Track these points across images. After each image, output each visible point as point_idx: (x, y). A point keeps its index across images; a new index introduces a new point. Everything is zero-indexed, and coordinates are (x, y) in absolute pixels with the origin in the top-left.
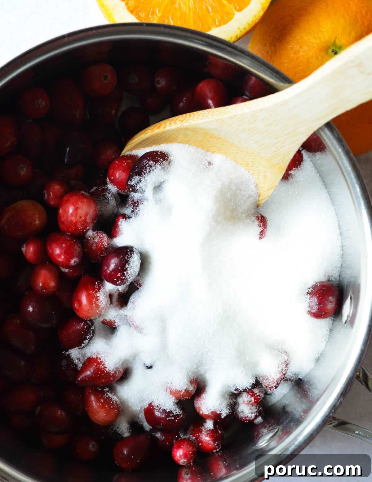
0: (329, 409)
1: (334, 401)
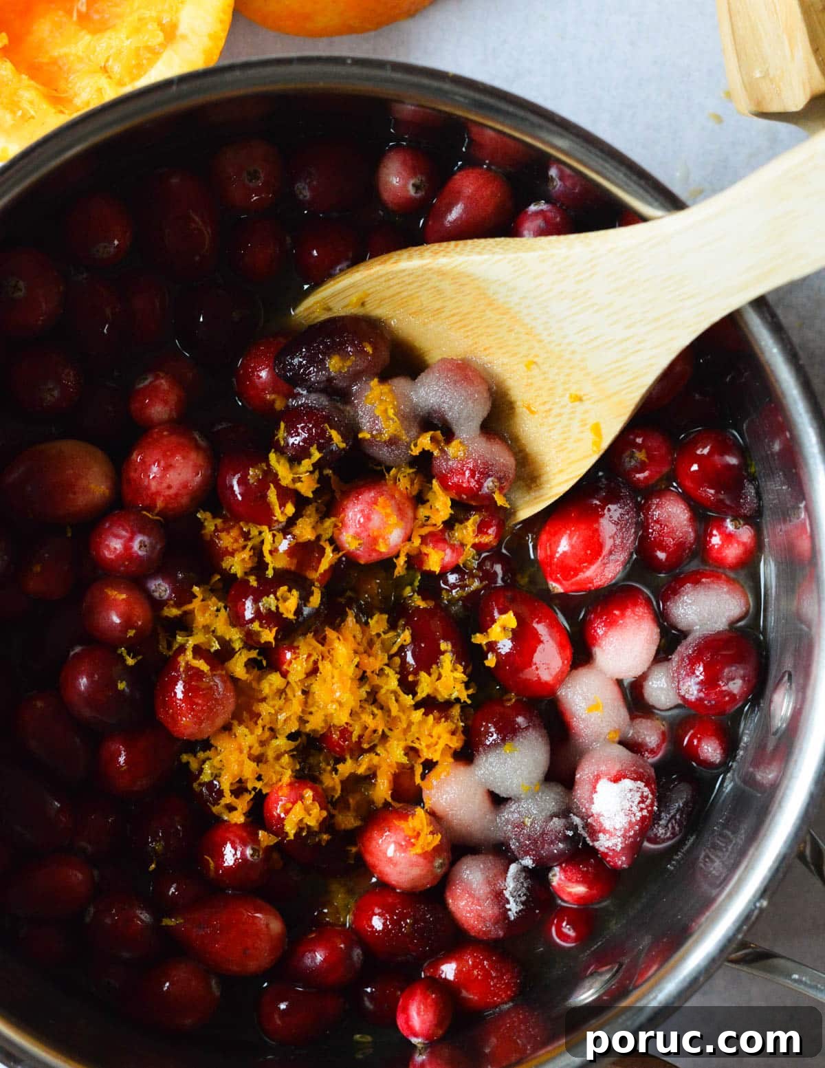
0: (734, 923)
1: (746, 907)
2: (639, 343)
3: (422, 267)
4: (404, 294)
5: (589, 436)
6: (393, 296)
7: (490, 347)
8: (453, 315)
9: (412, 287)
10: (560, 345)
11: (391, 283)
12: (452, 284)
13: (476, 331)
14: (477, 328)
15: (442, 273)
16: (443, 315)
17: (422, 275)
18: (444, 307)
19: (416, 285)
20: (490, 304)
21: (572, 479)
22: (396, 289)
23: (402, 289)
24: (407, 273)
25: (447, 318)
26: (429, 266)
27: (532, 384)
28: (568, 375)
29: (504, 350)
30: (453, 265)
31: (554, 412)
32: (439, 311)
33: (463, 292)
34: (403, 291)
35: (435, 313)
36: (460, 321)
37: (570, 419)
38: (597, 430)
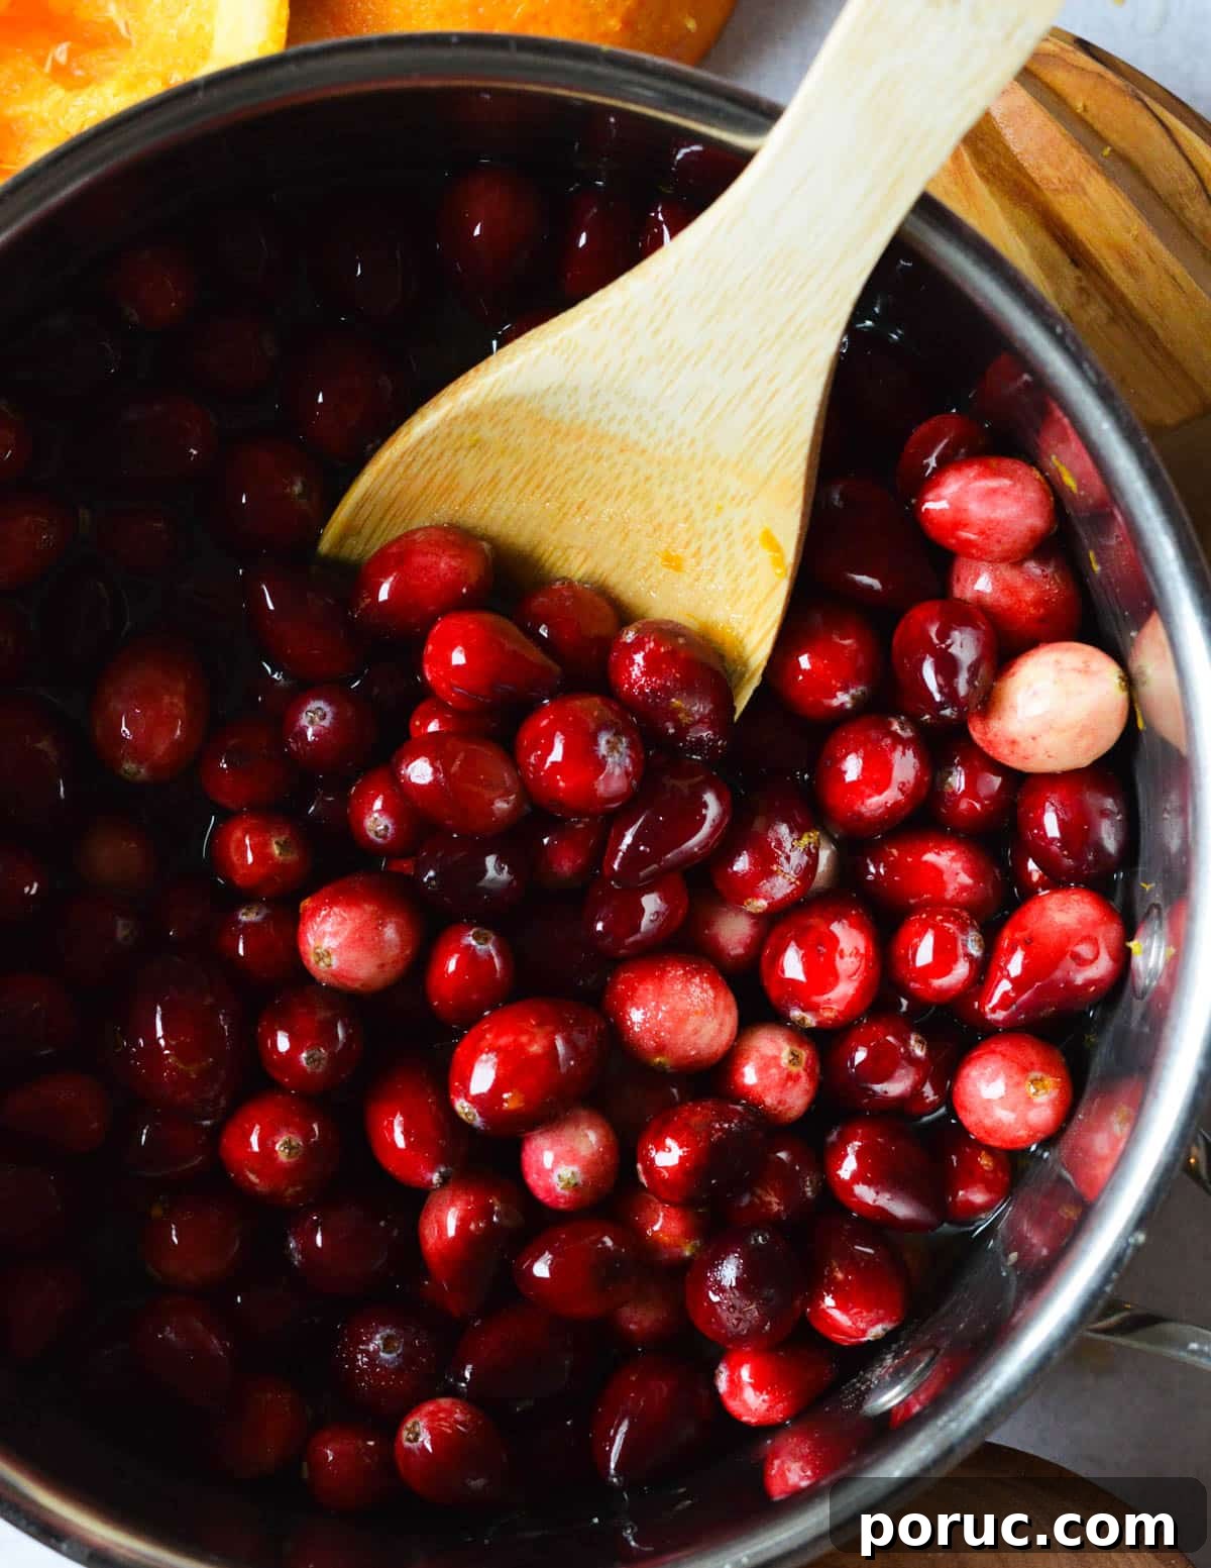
0: (1098, 1271)
2: (771, 381)
3: (444, 420)
4: (439, 478)
5: (764, 555)
6: (425, 488)
7: (584, 502)
8: (515, 478)
9: (445, 459)
10: (669, 443)
11: (415, 469)
12: (494, 427)
13: (556, 484)
14: (553, 481)
15: (472, 416)
16: (503, 484)
17: (449, 434)
18: (498, 471)
19: (448, 454)
20: (556, 432)
21: (768, 633)
22: (425, 475)
23: (433, 472)
24: (428, 441)
25: (510, 485)
26: (453, 414)
27: (660, 525)
28: (700, 481)
29: (603, 496)
30: (482, 395)
31: (706, 550)
32: (494, 480)
33: (513, 432)
34: (435, 474)
35: (491, 487)
36: (528, 482)
37: (730, 547)
38: (769, 540)
